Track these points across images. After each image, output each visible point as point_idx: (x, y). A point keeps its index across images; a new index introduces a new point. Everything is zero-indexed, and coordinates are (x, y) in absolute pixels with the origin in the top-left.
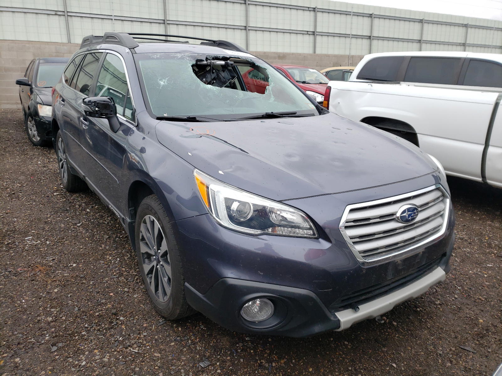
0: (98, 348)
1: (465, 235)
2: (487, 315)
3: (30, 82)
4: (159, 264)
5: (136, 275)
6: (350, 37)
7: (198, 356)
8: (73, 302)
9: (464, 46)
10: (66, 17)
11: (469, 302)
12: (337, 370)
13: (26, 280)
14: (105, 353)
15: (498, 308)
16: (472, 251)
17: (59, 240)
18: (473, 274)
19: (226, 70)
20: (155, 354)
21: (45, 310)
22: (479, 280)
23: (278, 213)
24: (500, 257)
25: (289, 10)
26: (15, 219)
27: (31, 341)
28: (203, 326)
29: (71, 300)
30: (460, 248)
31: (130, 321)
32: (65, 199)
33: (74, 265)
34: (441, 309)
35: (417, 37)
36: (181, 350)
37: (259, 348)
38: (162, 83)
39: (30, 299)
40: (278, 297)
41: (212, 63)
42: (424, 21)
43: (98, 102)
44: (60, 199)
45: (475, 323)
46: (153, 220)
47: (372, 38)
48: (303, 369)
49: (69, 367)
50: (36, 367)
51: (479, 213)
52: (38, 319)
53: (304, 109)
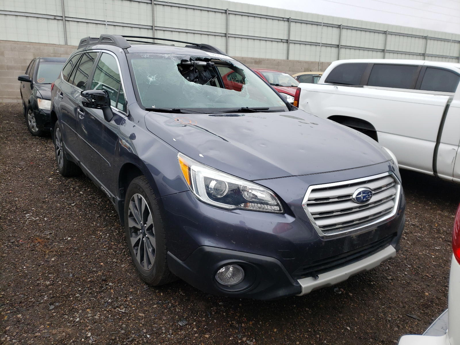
0: (90, 307)
1: (417, 222)
2: (432, 289)
3: (31, 79)
4: (145, 237)
5: (123, 248)
6: (320, 45)
7: (177, 317)
8: (68, 269)
9: (424, 56)
10: (64, 22)
11: (417, 278)
12: (298, 331)
13: (27, 250)
14: (96, 312)
15: (443, 284)
16: (422, 235)
17: (55, 217)
18: (422, 255)
19: (208, 70)
20: (140, 314)
21: (44, 275)
22: (427, 260)
23: (250, 191)
24: (447, 241)
25: (265, 19)
26: (17, 199)
27: (31, 300)
28: (182, 292)
29: (67, 268)
30: (412, 233)
31: (117, 286)
32: (61, 183)
33: (69, 239)
34: (392, 284)
35: (381, 47)
36: (162, 312)
37: (231, 311)
38: (151, 79)
39: (30, 265)
40: (248, 264)
41: (195, 63)
42: (387, 33)
43: (94, 94)
44: (57, 183)
45: (422, 296)
46: (141, 197)
47: (340, 47)
48: (268, 330)
49: (65, 323)
50: (36, 322)
51: (430, 203)
52: (38, 282)
53: (275, 106)
